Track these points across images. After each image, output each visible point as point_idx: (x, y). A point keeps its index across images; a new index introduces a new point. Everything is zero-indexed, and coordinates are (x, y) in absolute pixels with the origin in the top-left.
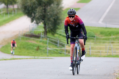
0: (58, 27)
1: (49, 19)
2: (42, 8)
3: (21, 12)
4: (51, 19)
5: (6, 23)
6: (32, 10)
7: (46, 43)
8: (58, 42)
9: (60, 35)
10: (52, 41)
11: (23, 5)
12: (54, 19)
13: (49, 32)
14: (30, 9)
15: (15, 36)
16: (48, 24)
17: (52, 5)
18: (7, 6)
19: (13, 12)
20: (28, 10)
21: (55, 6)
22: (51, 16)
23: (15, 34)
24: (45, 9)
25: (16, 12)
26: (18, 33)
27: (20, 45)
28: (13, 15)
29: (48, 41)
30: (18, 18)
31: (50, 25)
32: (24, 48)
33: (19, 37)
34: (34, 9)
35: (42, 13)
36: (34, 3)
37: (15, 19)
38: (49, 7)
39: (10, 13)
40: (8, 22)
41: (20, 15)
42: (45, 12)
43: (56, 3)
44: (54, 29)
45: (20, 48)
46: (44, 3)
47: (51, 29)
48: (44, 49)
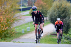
3: (49, 22)
4: (66, 26)
8: (69, 38)
11: (50, 18)
12: (67, 26)
13: (64, 33)
14: (54, 20)
15: (46, 34)
17: (66, 18)
20: (53, 21)
21: (68, 19)
22: (65, 24)
24: (62, 20)
26: (47, 33)
27: (49, 39)
30: (47, 25)
31: (65, 29)
32: (51, 41)
33: (48, 35)
38: (64, 19)
41: (48, 23)
43: (68, 17)
44: (67, 31)
45: (49, 41)
46: (62, 17)
47: (65, 31)
48: (61, 41)
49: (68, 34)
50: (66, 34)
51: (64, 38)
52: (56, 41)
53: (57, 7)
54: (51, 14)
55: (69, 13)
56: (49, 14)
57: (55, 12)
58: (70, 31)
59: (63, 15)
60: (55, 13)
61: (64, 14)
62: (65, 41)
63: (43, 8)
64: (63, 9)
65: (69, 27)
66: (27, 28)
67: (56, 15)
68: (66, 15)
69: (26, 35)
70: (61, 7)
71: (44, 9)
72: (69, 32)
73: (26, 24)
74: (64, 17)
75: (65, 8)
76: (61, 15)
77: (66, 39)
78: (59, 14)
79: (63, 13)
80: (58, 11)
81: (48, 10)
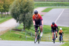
0: (31, 25)
1: (26, 21)
2: (23, 15)
4: (28, 21)
5: (2, 23)
6: (17, 15)
7: (25, 34)
8: (32, 34)
9: (32, 30)
10: (28, 33)
11: (12, 13)
12: (29, 21)
13: (27, 28)
14: (16, 15)
15: (8, 30)
16: (26, 23)
17: (28, 13)
18: (2, 13)
19: (5, 17)
20: (15, 15)
21: (30, 13)
22: (28, 19)
23: (7, 29)
24: (24, 15)
25: (7, 17)
26: (9, 28)
27: (11, 35)
28: (5, 18)
29: (26, 33)
30: (8, 20)
31: (27, 24)
32: (13, 36)
33: (10, 30)
34: (19, 15)
35: (22, 17)
36: (18, 12)
37: (6, 20)
38: (26, 14)
39: (4, 17)
40: (3, 22)
41: (10, 18)
42: (24, 17)
44: (29, 26)
45: (11, 36)
46: (24, 12)
47: (28, 27)
48: (24, 37)
49: (30, 30)
50: (29, 30)
51: (26, 34)
52: (18, 37)
53: (19, 1)
54: (13, 9)
55: (31, 8)
56: (11, 9)
57: (17, 6)
58: (32, 27)
59: (25, 9)
60: (17, 8)
61: (26, 8)
62: (27, 37)
63: (4, 2)
64: (25, 4)
65: (31, 22)
67: (18, 10)
68: (29, 9)
70: (23, 2)
71: (6, 4)
74: (26, 11)
75: (28, 3)
76: (23, 10)
77: (29, 35)
78: (21, 9)
79: (25, 8)
80: (21, 5)
81: (10, 5)
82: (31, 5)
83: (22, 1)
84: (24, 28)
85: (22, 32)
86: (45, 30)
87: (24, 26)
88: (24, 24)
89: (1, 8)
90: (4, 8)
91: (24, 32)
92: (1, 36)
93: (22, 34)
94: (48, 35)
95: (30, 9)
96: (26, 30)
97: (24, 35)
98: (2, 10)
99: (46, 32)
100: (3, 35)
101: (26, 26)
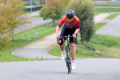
0: (91, 36)
1: (84, 31)
4: (86, 30)
5: (53, 33)
8: (91, 47)
9: (93, 42)
10: (86, 47)
12: (88, 31)
13: (85, 40)
17: (87, 20)
18: (54, 21)
21: (89, 21)
22: (86, 28)
24: (81, 23)
29: (84, 47)
31: (85, 35)
38: (84, 22)
42: (82, 25)
43: (89, 19)
44: (88, 37)
47: (86, 38)
48: (81, 52)
49: (89, 42)
50: (87, 42)
53: (74, 5)
55: (90, 13)
58: (92, 38)
59: (82, 16)
61: (84, 14)
63: (57, 7)
64: (82, 9)
65: (91, 32)
66: (35, 34)
69: (33, 43)
70: (80, 5)
71: (59, 9)
72: (91, 40)
73: (35, 28)
74: (84, 18)
75: (86, 7)
77: (87, 49)
79: (82, 14)
80: (77, 11)
81: (62, 10)
82: (90, 10)
83: (78, 5)
84: (82, 40)
85: (78, 45)
86: (109, 42)
87: (81, 37)
88: (82, 34)
89: (53, 15)
90: (57, 15)
91: (81, 46)
92: (51, 50)
93: (78, 48)
94: (113, 48)
95: (89, 15)
96: (85, 42)
97: (81, 49)
98: (55, 16)
99: (110, 45)
100: (53, 50)
101: (84, 37)
